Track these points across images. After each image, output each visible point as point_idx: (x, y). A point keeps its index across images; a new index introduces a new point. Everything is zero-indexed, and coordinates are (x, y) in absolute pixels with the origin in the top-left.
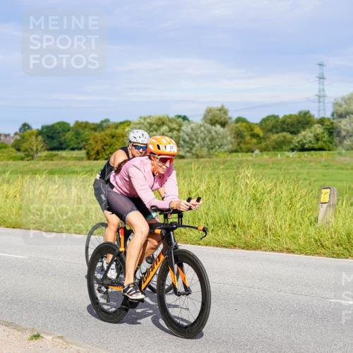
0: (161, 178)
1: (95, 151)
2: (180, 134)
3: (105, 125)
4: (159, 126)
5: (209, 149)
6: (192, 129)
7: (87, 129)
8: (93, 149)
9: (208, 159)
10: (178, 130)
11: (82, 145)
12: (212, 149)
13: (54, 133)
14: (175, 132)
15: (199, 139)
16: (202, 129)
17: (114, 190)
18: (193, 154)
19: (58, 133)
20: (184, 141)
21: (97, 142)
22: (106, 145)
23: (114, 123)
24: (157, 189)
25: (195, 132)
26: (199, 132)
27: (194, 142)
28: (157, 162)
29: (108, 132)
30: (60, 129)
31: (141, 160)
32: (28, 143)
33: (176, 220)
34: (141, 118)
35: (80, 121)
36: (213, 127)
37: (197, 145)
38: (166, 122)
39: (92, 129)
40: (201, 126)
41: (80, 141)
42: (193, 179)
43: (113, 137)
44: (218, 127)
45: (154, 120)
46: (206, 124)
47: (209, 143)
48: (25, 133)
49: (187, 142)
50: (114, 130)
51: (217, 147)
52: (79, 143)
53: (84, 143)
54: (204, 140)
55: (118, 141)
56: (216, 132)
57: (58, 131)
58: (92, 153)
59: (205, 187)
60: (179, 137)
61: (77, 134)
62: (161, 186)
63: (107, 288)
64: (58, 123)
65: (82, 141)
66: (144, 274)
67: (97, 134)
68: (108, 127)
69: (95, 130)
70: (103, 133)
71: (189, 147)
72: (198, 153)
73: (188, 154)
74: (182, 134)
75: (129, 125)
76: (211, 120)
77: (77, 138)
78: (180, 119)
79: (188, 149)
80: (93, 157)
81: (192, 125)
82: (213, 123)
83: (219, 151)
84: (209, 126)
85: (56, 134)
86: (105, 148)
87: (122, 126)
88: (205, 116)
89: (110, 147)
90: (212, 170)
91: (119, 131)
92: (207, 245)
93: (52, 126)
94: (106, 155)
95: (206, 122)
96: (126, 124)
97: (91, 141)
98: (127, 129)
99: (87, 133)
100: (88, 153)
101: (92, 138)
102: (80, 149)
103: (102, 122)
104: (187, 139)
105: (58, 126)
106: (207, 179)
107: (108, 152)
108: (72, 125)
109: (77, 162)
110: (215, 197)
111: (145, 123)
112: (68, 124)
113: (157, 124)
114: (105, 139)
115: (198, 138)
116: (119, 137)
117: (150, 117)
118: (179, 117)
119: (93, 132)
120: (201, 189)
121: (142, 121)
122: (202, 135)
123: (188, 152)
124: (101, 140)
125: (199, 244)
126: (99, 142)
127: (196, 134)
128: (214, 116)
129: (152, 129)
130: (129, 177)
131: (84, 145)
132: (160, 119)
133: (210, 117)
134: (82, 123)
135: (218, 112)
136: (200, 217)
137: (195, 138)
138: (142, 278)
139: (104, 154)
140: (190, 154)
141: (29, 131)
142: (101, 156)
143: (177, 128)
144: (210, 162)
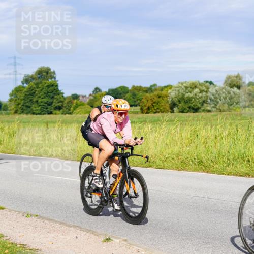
0: (121, 125)
1: (147, 107)
2: (208, 95)
3: (153, 88)
4: (193, 89)
5: (229, 105)
6: (216, 91)
7: (141, 92)
8: (145, 106)
9: (228, 113)
10: (206, 92)
11: (137, 103)
12: (231, 105)
13: (117, 94)
14: (204, 93)
15: (222, 98)
16: (224, 91)
17: (93, 132)
18: (217, 109)
19: (120, 94)
20: (210, 99)
21: (148, 101)
22: (154, 103)
23: (160, 87)
24: (119, 132)
25: (219, 93)
26: (221, 93)
27: (218, 100)
28: (117, 115)
29: (156, 93)
30: (122, 92)
31: (108, 114)
32: (99, 101)
33: (130, 151)
34: (179, 83)
35: (136, 85)
36: (232, 89)
37: (220, 102)
38: (197, 86)
39: (144, 91)
40: (223, 88)
41: (136, 99)
42: (218, 127)
43: (160, 97)
44: (235, 89)
45: (189, 84)
46: (226, 87)
47: (229, 101)
48: (97, 95)
49: (213, 100)
50: (160, 92)
51: (235, 104)
52: (135, 101)
53: (139, 101)
54: (225, 98)
55: (163, 99)
56: (234, 93)
57: (119, 93)
58: (145, 108)
59: (227, 133)
60: (207, 96)
61: (134, 95)
62: (121, 130)
63: (91, 194)
64: (120, 87)
65: (137, 100)
66: (112, 185)
67: (148, 95)
68: (156, 90)
69: (146, 92)
70: (152, 94)
71: (214, 104)
72: (221, 108)
73: (214, 109)
74: (209, 94)
75: (171, 88)
76: (230, 84)
77: (133, 98)
78: (208, 84)
79: (213, 105)
80: (146, 111)
81: (217, 88)
82: (232, 86)
83: (236, 106)
84: (229, 88)
85: (119, 95)
86: (154, 104)
87: (166, 89)
88: (226, 82)
89: (158, 104)
90: (232, 120)
91: (164, 93)
92: (229, 175)
93: (116, 89)
94: (155, 110)
95: (226, 85)
96: (168, 88)
97: (144, 100)
98: (170, 91)
99: (141, 94)
100: (142, 109)
101: (144, 98)
102: (136, 106)
103: (151, 86)
104: (213, 98)
105: (120, 89)
106: (229, 127)
107: (156, 108)
108: (130, 88)
109: (134, 115)
110: (235, 140)
111: (183, 87)
112: (127, 88)
113: (191, 88)
114: (154, 98)
115: (220, 97)
116: (163, 97)
117: (186, 82)
118: (207, 82)
119: (145, 93)
120: (224, 134)
121: (180, 85)
122: (224, 95)
123: (213, 107)
124: (151, 99)
125: (223, 174)
126: (149, 101)
127: (219, 95)
128: (232, 81)
129: (187, 91)
130: (101, 125)
131: (139, 103)
132: (193, 84)
133: (229, 82)
134: (137, 87)
135: (235, 78)
136: (223, 154)
137: (218, 97)
138: (110, 188)
139: (153, 109)
140: (215, 109)
141: (99, 93)
142: (151, 110)
143: (206, 90)
144: (229, 115)
